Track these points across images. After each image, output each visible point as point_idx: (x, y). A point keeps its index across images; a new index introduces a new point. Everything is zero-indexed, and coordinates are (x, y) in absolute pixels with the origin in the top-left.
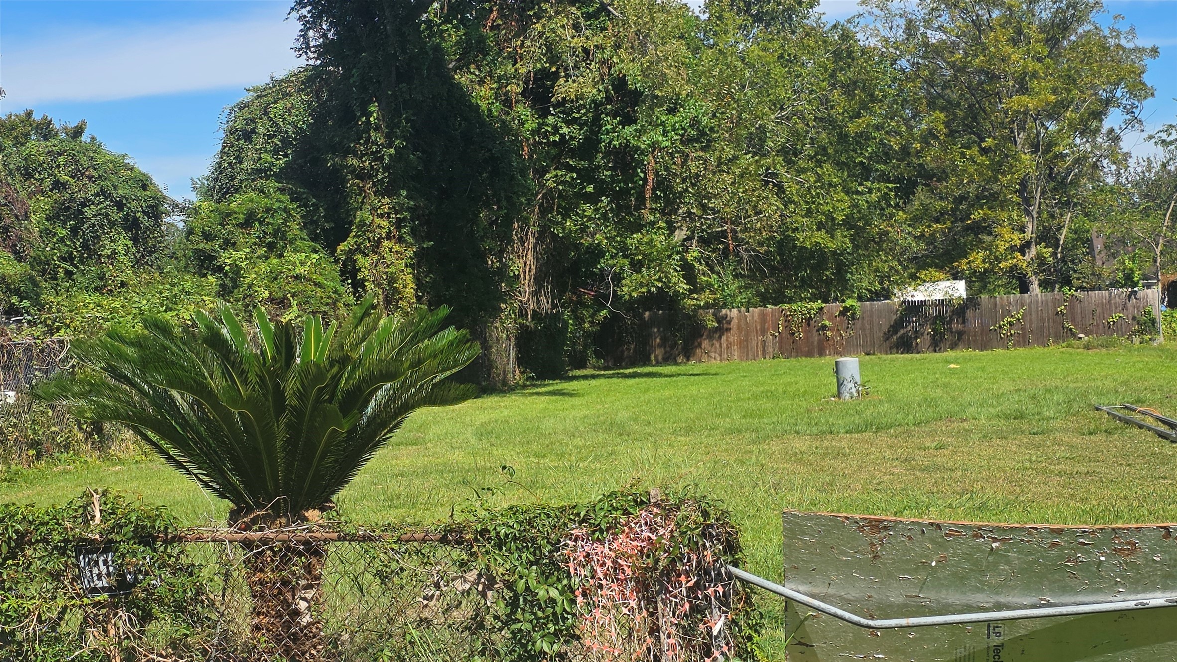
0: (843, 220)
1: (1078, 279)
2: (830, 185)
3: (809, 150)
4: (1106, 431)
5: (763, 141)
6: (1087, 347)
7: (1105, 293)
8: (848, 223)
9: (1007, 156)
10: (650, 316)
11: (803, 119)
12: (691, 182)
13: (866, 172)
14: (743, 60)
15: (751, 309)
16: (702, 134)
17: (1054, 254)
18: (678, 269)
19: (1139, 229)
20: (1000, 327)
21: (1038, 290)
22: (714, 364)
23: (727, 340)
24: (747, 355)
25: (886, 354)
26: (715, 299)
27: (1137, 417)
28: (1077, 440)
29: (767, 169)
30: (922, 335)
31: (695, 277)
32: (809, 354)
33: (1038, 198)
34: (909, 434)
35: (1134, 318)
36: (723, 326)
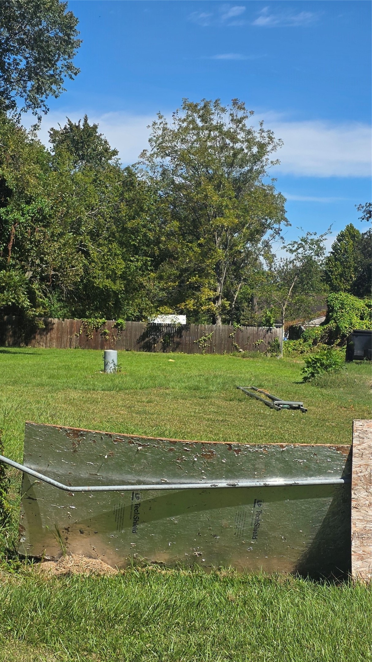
0: (120, 275)
1: (243, 320)
2: (115, 255)
3: (105, 234)
4: (238, 400)
5: (80, 226)
6: (243, 357)
7: (255, 328)
8: (123, 277)
9: (210, 249)
10: (7, 318)
11: (103, 216)
12: (35, 244)
13: (136, 250)
14: (73, 180)
15: (65, 319)
16: (44, 218)
17: (230, 305)
18: (26, 293)
19: (276, 295)
20: (199, 341)
21: (221, 323)
22: (42, 349)
23: (50, 336)
24: (61, 345)
25: (137, 351)
26: (45, 313)
27: (257, 394)
28: (223, 403)
29: (81, 242)
30: (158, 342)
31: (36, 299)
32: (95, 348)
33: (225, 273)
34: (136, 393)
35: (269, 343)
36: (48, 327)
